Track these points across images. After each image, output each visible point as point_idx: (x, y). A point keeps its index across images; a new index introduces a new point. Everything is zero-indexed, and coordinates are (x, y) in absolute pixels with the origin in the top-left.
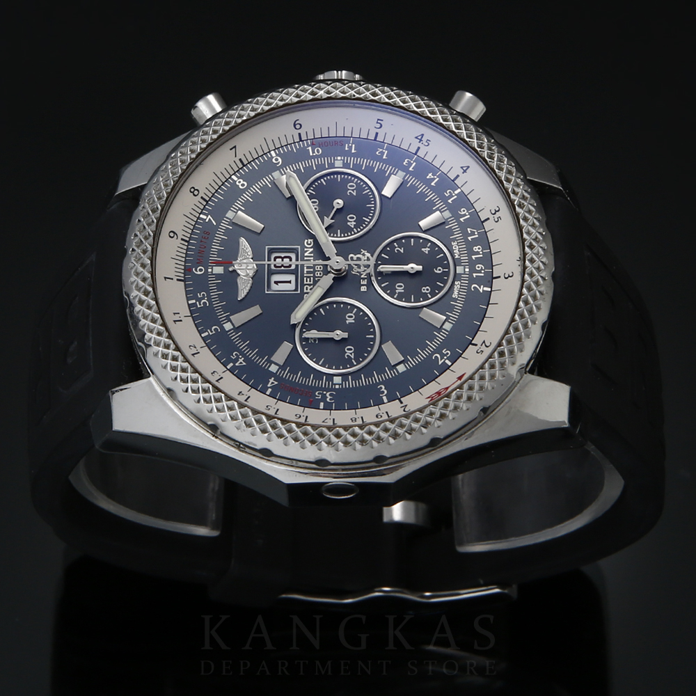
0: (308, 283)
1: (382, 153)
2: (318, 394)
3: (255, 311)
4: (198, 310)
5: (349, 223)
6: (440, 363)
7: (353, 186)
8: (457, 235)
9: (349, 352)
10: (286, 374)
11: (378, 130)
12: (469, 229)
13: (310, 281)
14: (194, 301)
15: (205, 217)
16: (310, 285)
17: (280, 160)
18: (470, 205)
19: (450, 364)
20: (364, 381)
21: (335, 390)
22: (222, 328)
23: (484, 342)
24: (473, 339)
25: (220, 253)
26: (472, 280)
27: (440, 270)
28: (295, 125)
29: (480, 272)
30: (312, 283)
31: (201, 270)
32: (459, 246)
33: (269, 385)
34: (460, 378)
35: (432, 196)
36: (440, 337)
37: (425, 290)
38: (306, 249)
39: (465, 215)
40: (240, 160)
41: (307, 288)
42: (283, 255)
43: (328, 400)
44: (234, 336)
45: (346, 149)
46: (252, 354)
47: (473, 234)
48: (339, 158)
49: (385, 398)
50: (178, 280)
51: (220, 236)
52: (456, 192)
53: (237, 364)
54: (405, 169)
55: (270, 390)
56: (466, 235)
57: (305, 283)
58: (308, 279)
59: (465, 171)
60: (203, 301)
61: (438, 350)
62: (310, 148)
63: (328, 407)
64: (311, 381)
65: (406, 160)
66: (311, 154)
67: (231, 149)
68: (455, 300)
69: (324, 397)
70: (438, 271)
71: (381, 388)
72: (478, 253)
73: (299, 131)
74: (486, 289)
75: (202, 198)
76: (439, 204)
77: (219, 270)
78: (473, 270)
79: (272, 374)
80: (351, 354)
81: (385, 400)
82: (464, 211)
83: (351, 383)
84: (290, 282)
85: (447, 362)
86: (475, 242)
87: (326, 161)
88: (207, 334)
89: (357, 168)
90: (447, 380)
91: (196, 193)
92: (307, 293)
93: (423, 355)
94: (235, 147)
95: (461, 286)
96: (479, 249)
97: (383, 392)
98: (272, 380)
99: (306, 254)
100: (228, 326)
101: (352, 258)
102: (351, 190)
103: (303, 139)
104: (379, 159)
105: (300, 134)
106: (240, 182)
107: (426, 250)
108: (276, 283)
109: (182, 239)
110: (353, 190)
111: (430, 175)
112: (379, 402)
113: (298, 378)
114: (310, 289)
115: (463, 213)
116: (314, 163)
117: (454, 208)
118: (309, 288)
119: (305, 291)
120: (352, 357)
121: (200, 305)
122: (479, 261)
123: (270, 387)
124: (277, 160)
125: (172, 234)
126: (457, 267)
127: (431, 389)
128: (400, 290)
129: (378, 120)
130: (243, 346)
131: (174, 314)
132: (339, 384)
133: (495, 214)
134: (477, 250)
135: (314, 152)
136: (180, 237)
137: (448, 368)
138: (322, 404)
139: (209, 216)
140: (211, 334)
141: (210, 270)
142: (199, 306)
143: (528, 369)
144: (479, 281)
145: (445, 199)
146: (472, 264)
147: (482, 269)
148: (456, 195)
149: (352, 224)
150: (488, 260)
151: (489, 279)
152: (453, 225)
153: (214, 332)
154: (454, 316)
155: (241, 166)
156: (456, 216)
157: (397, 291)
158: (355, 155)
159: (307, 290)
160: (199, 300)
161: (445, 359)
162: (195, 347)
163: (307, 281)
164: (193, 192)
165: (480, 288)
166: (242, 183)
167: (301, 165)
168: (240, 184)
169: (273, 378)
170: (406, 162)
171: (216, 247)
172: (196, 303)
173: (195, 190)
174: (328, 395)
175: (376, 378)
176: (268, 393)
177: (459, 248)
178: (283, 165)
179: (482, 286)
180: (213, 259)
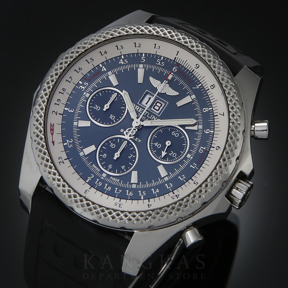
0: (140, 110)
1: (182, 178)
2: (87, 84)
3: (140, 80)
4: (157, 58)
5: (157, 143)
6: (67, 141)
7: (174, 156)
8: (121, 185)
9: (97, 108)
10: (104, 76)
11: (194, 181)
12: (121, 191)
13: (140, 111)
14: (162, 59)
15: (199, 86)
16: (138, 110)
17: (207, 133)
18: (132, 199)
19: (65, 144)
20: (80, 105)
21: (84, 92)
22: (142, 63)
23: (64, 163)
24: (69, 160)
25: (178, 82)
26: (96, 177)
27: (110, 167)
28: (218, 147)
29: (98, 183)
30: (139, 111)
31: (175, 70)
32: (116, 182)
33: (103, 67)
34: (53, 142)
35: (147, 185)
36: (79, 148)
37: (105, 156)
38: (156, 118)
39: (129, 194)
40: (217, 115)
41: (138, 108)
42: (161, 108)
43: (81, 86)
44: (134, 66)
45: (194, 164)
46: (122, 69)
47: (118, 191)
48: (192, 158)
49: (67, 109)
50: (176, 58)
51: (186, 87)
52: (142, 197)
53: (121, 60)
54: (168, 182)
55: (101, 66)
56: (119, 188)
57: (141, 108)
58: (142, 111)
59: (148, 205)
60: (160, 63)
61: (73, 143)
62: (205, 149)
63: (78, 84)
64: (94, 84)
65: (172, 186)
66: (201, 147)
67: (223, 113)
68: (92, 164)
69: (84, 86)
70: (110, 166)
71: (72, 110)
72: (107, 187)
74: (88, 180)
75: (209, 89)
76: (141, 186)
77: (170, 77)
78: (101, 180)
79: (108, 71)
80: (96, 108)
81: (66, 109)
82: (131, 194)
83: (83, 99)
84: (146, 104)
85: (66, 144)
86: (113, 189)
87: (194, 152)
88: (143, 56)
89: (182, 162)
90: (58, 137)
91: (212, 87)
92: (135, 107)
93: (76, 136)
94: (224, 115)
95: (97, 171)
96: (109, 189)
97: (70, 110)
98: (105, 69)
99: (154, 117)
100: (141, 66)
101: (135, 130)
103: (211, 148)
104: (180, 174)
105: (214, 147)
106: (207, 110)
107: (123, 167)
108: (150, 98)
109: (194, 70)
110: (172, 154)
111: (158, 191)
112: (66, 106)
113: (99, 80)
115: (130, 193)
116: (196, 146)
117: (135, 191)
118: (137, 109)
119: (137, 106)
120: (94, 108)
121: (158, 61)
122: (103, 185)
123: (102, 67)
124: (208, 131)
125: (198, 66)
126: (106, 175)
127: (58, 129)
128: (112, 145)
129: (198, 183)
130: (128, 67)
131: (159, 46)
132: (85, 95)
133: (119, 205)
134: (109, 188)
135: (201, 149)
136: (196, 70)
137: (63, 142)
138: (81, 83)
139: (198, 88)
140: (142, 57)
141: (172, 73)
142: (158, 60)
144: (94, 180)
145: (142, 190)
146: (104, 182)
147: (98, 184)
148: (141, 196)
149: (156, 144)
150: (101, 189)
151: (92, 184)
152: (127, 186)
153: (142, 59)
154: (85, 159)
155: (215, 114)
156: (131, 190)
157: (112, 144)
158: (189, 165)
159: (137, 107)
160: (161, 62)
161: (67, 144)
162: (139, 47)
163: (141, 110)
164: (213, 86)
165: (90, 178)
166: (206, 110)
167: (198, 140)
168: (206, 109)
169: (106, 70)
170: (171, 185)
171: (182, 82)
172: (160, 59)
173: (213, 87)
174: (84, 87)
175: (78, 111)
176: (100, 65)
177: (114, 181)
178: (203, 132)
179: (91, 179)
180: (177, 78)
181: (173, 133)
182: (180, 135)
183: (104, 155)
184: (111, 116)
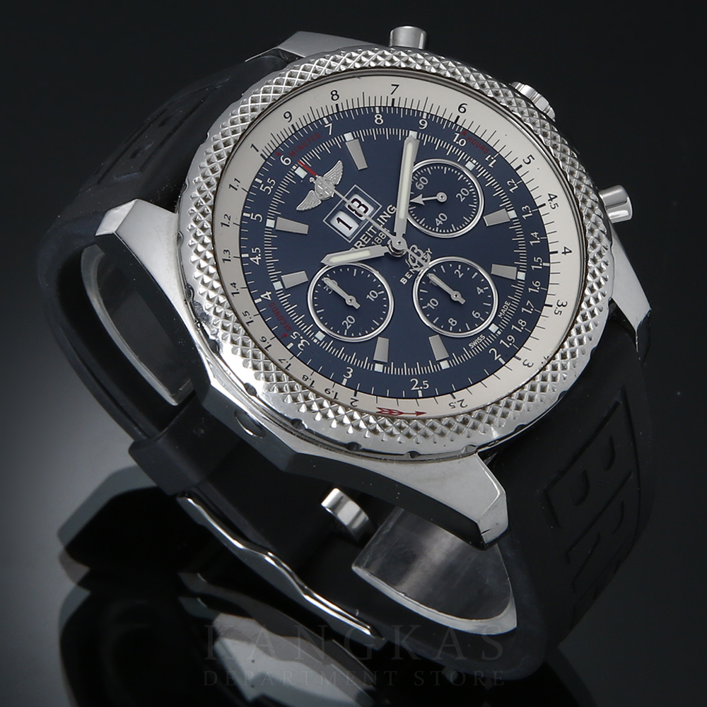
0: (364, 240)
1: (512, 186)
2: (296, 334)
3: (302, 228)
4: (258, 191)
5: (437, 219)
6: (413, 389)
7: (466, 193)
8: (516, 299)
9: (349, 321)
10: (283, 298)
11: (523, 165)
12: (529, 302)
13: (366, 240)
14: (261, 182)
15: (327, 122)
16: (363, 243)
17: (426, 125)
18: (546, 283)
19: (420, 395)
20: (340, 354)
21: (311, 342)
22: (265, 221)
23: (463, 400)
24: (457, 391)
25: (313, 160)
26: (496, 344)
27: (477, 315)
28: (460, 107)
29: (508, 342)
30: (366, 243)
31: (287, 161)
32: (509, 308)
33: (262, 296)
34: (418, 413)
35: (522, 251)
36: (432, 368)
37: (451, 321)
38: (384, 212)
39: (536, 288)
40: (393, 100)
41: (359, 243)
42: (363, 202)
43: (299, 345)
44: (268, 236)
45: (487, 159)
46: (271, 261)
47: (529, 308)
48: (474, 161)
49: (345, 380)
50: (262, 155)
51: (325, 146)
52: (544, 264)
53: (251, 259)
54: (519, 213)
55: (260, 300)
56: (522, 304)
57: (361, 238)
58: (366, 238)
59: (565, 253)
60: (267, 187)
61: (421, 378)
62: (458, 135)
63: (293, 351)
64: (298, 320)
65: (527, 206)
66: (454, 141)
67: (393, 85)
68: (469, 349)
69: (298, 341)
71: (349, 370)
72: (519, 327)
73: (460, 114)
74: (500, 359)
75: (337, 105)
76: (523, 263)
77: (301, 173)
78: (504, 336)
79: (272, 289)
80: (349, 324)
81: (344, 383)
82: (538, 284)
83: (328, 347)
84: (350, 228)
85: (420, 392)
86: (525, 316)
87: (462, 155)
88: (249, 215)
89: (482, 181)
90: (407, 406)
91: (335, 97)
92: (356, 248)
93: (405, 370)
94: (398, 86)
95: (483, 341)
96: (523, 324)
97: (349, 375)
98: (268, 294)
99: (381, 216)
100: (270, 223)
101: (414, 248)
102: (462, 195)
103: (458, 123)
104: (506, 188)
105: (458, 117)
106: (378, 117)
107: (480, 291)
108: (339, 220)
109: (293, 126)
110: (463, 196)
111: (536, 233)
112: (338, 381)
113: (290, 309)
114: (361, 247)
115: (535, 285)
116: (450, 149)
117: (531, 276)
118: (361, 245)
119: (355, 245)
120: (348, 328)
121: (263, 188)
122: (514, 333)
123: (262, 298)
124: (423, 123)
125: (287, 115)
126: (493, 324)
127: (388, 403)
128: (432, 305)
129: (531, 156)
130: (269, 248)
131: (236, 179)
132: (318, 340)
133: (559, 306)
134: (521, 323)
135: (458, 140)
136: (293, 122)
137: (416, 398)
138: (292, 344)
139: (331, 125)
140: (252, 218)
141: (294, 167)
142: (261, 189)
143: (480, 450)
144: (501, 350)
145: (530, 262)
146: (506, 332)
147: (511, 342)
148: (542, 266)
149: (439, 222)
150: (522, 339)
151: (510, 354)
152: (519, 289)
153: (255, 219)
154: (457, 361)
155: (390, 105)
156: (528, 282)
157: (428, 304)
158: (489, 169)
159: (358, 245)
160: (266, 184)
161: (420, 389)
162: (229, 219)
163: (364, 238)
164: (333, 95)
165: (497, 355)
166: (380, 118)
167: (439, 143)
168: (377, 119)
169: (270, 293)
170: (525, 208)
171: (315, 153)
172: (261, 184)
173: (336, 94)
174: (302, 341)
175: (352, 359)
176: (256, 301)
177: (508, 311)
178: (424, 132)
179: (500, 355)
180: (305, 160)
181: (418, 187)
182: (426, 174)
183: (451, 323)
184: (371, 297)
